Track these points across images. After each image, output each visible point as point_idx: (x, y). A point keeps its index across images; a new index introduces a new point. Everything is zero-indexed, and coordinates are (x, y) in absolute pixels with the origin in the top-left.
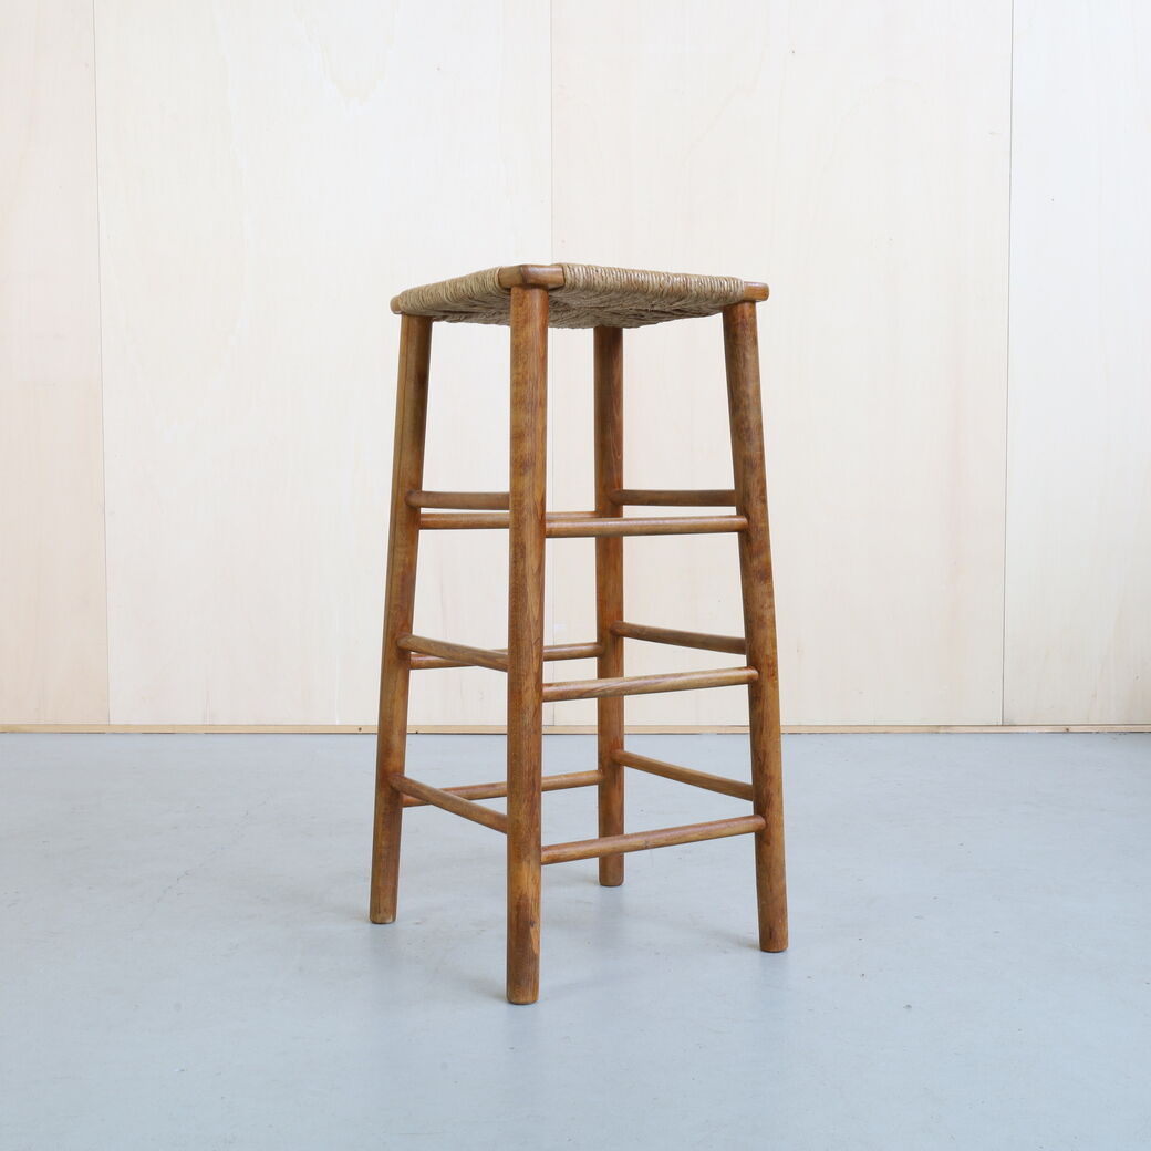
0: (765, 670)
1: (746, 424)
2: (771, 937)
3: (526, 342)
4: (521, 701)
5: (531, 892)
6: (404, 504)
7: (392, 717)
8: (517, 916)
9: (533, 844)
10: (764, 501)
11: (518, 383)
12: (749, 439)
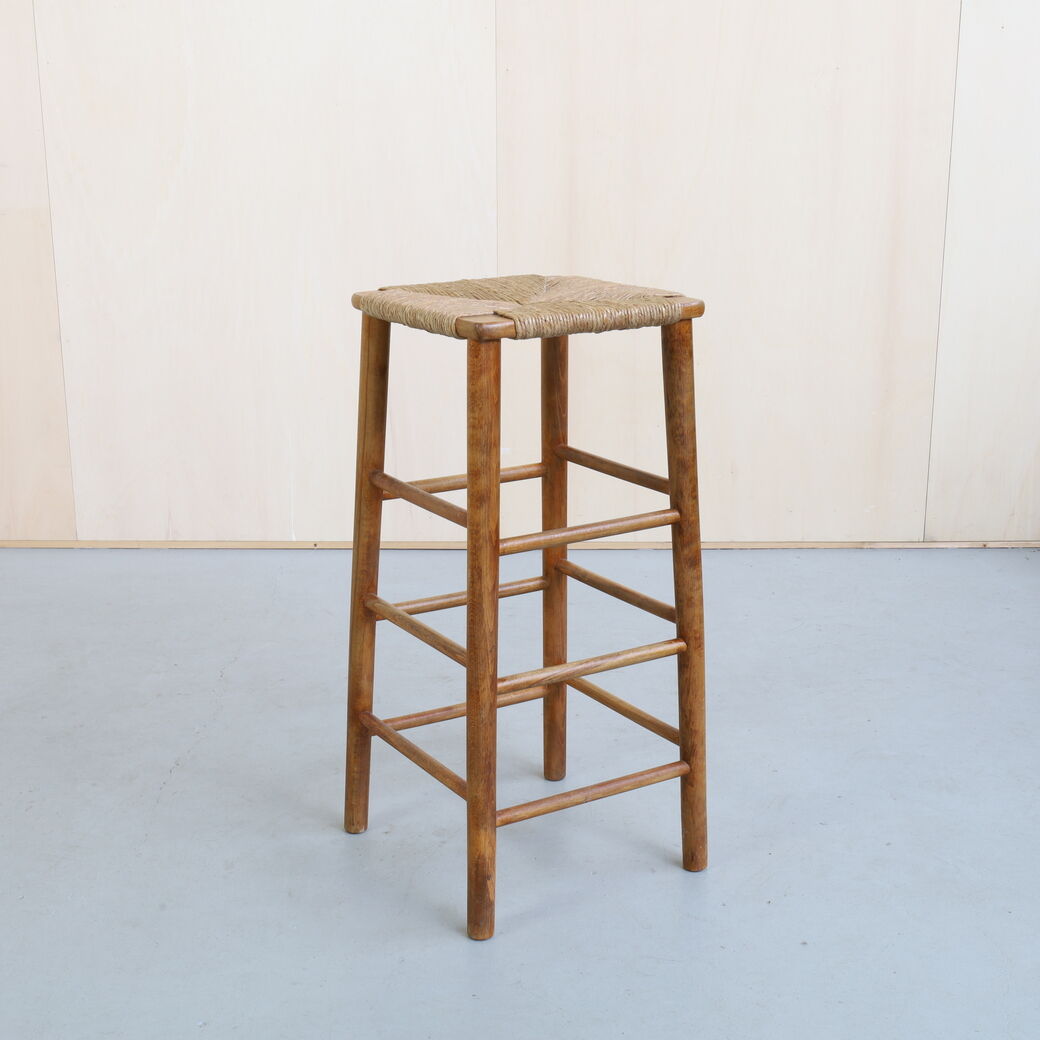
0: (693, 643)
1: (681, 429)
2: (692, 858)
3: (481, 390)
4: (478, 699)
5: (487, 853)
6: (368, 483)
7: (361, 665)
8: (476, 872)
9: (489, 814)
10: (695, 498)
11: (473, 426)
12: (683, 443)
